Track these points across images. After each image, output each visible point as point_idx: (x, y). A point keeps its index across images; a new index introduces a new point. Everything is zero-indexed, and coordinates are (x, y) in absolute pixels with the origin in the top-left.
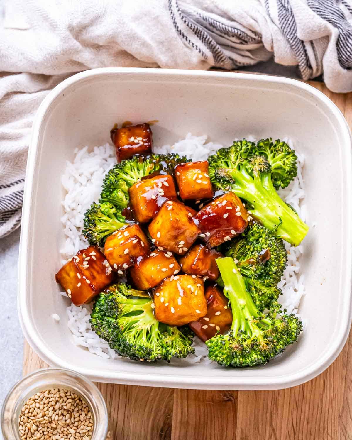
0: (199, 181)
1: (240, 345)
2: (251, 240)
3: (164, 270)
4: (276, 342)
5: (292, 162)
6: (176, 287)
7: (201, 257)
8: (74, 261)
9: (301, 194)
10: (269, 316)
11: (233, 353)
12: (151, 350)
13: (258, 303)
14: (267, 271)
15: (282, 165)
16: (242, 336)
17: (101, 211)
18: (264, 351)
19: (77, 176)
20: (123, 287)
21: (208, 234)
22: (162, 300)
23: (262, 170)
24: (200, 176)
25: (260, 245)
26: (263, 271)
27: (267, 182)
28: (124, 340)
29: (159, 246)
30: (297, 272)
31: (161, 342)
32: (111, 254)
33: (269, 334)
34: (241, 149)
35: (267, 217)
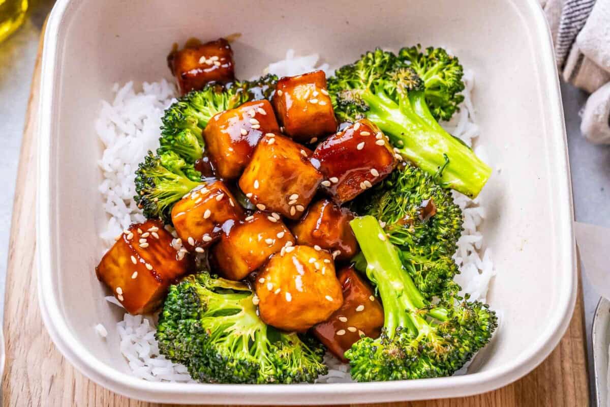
0: (314, 101)
1: (401, 349)
2: (403, 190)
3: (269, 241)
4: (458, 341)
5: (457, 73)
6: (291, 263)
7: (327, 218)
8: (125, 237)
9: (473, 129)
10: (442, 304)
11: (390, 362)
12: (258, 367)
13: (423, 285)
14: (432, 234)
15: (441, 79)
16: (402, 336)
17: (161, 164)
18: (440, 356)
19: (120, 123)
20: (205, 276)
21: (335, 180)
22: (270, 286)
23: (411, 86)
24: (315, 93)
25: (417, 194)
26: (427, 233)
27: (420, 106)
28: (213, 352)
29: (258, 203)
30: (478, 247)
31: (274, 356)
32: (182, 222)
33: (445, 330)
34: (374, 63)
35: (424, 155)
